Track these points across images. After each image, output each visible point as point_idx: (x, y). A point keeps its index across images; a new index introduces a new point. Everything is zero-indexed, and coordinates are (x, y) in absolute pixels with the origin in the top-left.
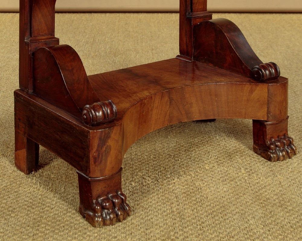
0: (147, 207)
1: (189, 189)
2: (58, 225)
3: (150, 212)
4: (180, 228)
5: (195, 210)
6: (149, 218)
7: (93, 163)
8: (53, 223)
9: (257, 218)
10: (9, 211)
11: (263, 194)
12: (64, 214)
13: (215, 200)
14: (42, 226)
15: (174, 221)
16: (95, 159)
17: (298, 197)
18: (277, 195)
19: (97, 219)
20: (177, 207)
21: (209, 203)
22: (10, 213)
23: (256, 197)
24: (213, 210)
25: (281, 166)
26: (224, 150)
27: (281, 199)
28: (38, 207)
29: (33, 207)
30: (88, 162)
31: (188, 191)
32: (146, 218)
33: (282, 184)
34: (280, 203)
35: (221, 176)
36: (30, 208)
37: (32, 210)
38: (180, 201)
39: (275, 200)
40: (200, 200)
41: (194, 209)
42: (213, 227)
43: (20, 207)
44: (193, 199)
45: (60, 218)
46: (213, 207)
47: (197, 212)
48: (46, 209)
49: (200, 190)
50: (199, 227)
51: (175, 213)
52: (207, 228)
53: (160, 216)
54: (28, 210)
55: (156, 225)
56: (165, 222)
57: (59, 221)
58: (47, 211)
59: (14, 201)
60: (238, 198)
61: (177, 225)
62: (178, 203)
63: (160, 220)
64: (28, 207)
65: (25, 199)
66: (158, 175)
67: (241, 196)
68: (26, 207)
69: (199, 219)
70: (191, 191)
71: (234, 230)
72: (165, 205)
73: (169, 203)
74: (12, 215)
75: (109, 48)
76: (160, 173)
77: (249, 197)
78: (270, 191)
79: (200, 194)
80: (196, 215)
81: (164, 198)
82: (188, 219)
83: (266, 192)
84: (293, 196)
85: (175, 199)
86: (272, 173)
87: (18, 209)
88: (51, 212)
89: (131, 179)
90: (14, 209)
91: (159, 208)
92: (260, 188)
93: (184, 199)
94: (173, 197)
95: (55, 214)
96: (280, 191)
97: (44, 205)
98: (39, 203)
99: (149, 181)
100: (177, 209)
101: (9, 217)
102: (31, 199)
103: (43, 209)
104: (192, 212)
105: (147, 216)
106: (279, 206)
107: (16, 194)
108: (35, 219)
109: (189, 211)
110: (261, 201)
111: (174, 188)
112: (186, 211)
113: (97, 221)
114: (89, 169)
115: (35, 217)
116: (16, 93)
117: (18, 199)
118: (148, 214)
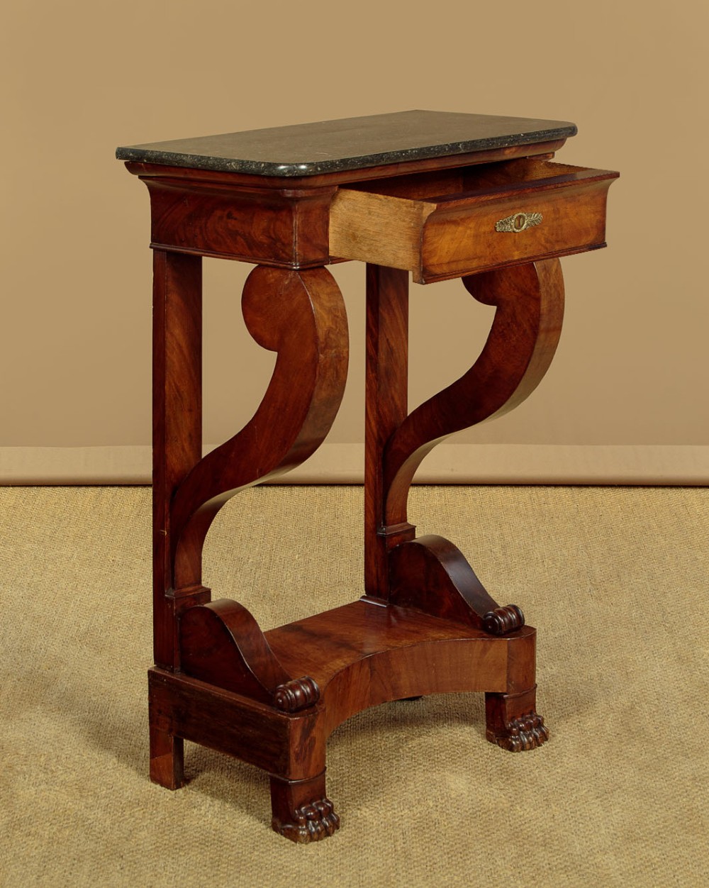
0: (363, 844)
1: (421, 824)
2: (244, 865)
3: (366, 851)
4: (404, 868)
5: (427, 849)
6: (364, 857)
7: (294, 761)
8: (236, 862)
9: (507, 858)
10: (176, 849)
11: (525, 829)
12: (251, 853)
13: (457, 837)
14: (224, 865)
15: (397, 862)
16: (297, 755)
17: (573, 834)
18: (543, 831)
19: (301, 832)
20: (403, 845)
21: (447, 841)
22: (178, 850)
23: (513, 834)
24: (452, 849)
25: (562, 794)
26: (482, 771)
27: (547, 836)
28: (214, 844)
29: (207, 844)
30: (287, 760)
31: (421, 826)
32: (360, 858)
33: (556, 817)
34: (544, 841)
35: (470, 806)
36: (203, 846)
37: (206, 848)
38: (408, 838)
39: (538, 838)
40: (435, 837)
41: (426, 847)
42: (447, 868)
43: (189, 844)
44: (427, 836)
45: (246, 858)
46: (452, 846)
47: (429, 852)
48: (225, 846)
49: (437, 826)
50: (428, 868)
51: (400, 852)
52: (439, 870)
53: (378, 855)
54: (201, 849)
55: (373, 865)
56: (384, 862)
57: (245, 860)
58: (227, 849)
59: (180, 837)
60: (489, 836)
61: (400, 866)
62: (405, 841)
63: (378, 860)
64: (200, 844)
65: (194, 835)
66: (380, 806)
67: (493, 833)
68: (197, 844)
69: (431, 859)
70: (425, 826)
71: (474, 872)
72: (386, 843)
73: (392, 841)
74: (181, 853)
75: (301, 578)
76: (382, 803)
77: (504, 834)
78: (536, 827)
79: (437, 829)
80: (427, 854)
81: (386, 834)
82: (416, 859)
83: (529, 827)
84: (565, 833)
85: (401, 836)
86: (546, 802)
87: (187, 847)
88: (232, 851)
89: (341, 810)
90: (182, 846)
91: (378, 846)
92: (523, 822)
93: (413, 835)
94: (398, 834)
95: (238, 853)
96: (551, 826)
97: (221, 842)
98: (214, 840)
99: (366, 812)
100: (403, 848)
101: (177, 856)
102: (202, 834)
103: (221, 847)
104: (421, 851)
105: (362, 855)
106: (542, 845)
107: (180, 828)
108: (212, 858)
109: (418, 850)
110: (520, 839)
111: (400, 822)
112: (414, 850)
113: (303, 835)
114: (290, 769)
115: (211, 856)
116: (150, 673)
117: (185, 835)
118: (363, 853)
